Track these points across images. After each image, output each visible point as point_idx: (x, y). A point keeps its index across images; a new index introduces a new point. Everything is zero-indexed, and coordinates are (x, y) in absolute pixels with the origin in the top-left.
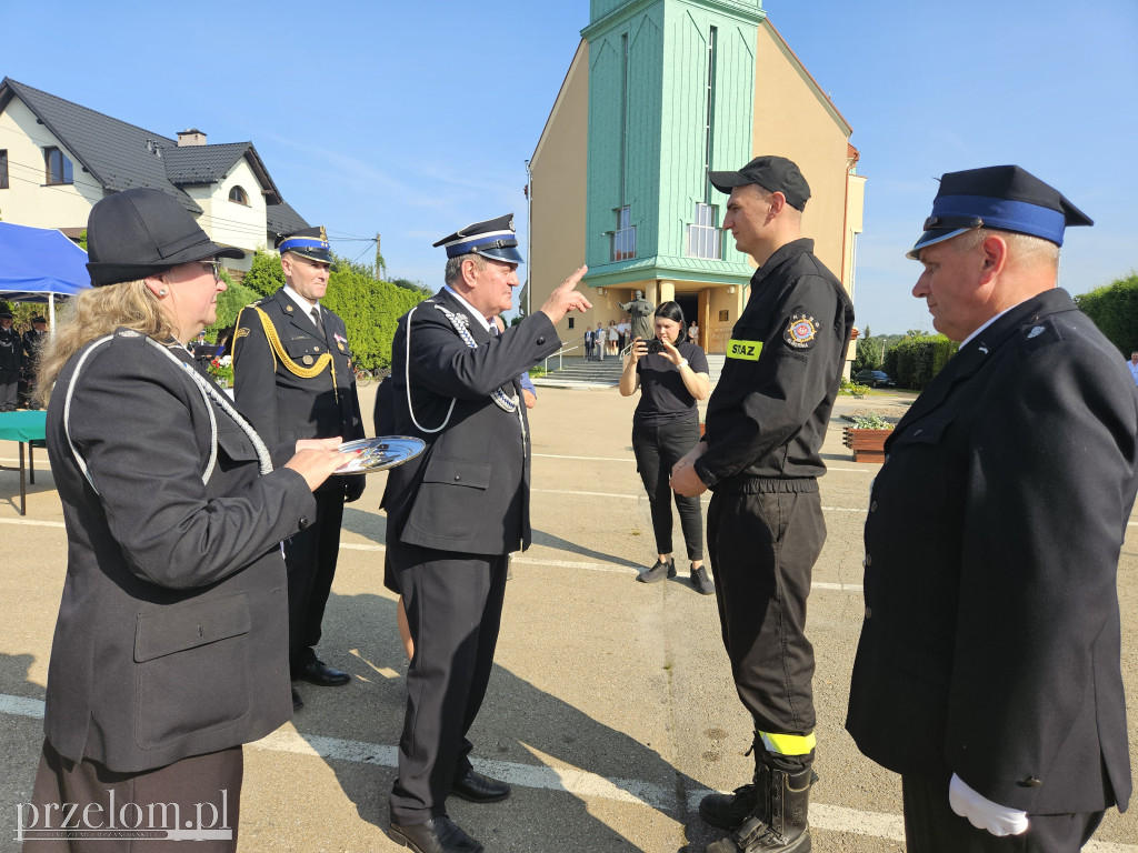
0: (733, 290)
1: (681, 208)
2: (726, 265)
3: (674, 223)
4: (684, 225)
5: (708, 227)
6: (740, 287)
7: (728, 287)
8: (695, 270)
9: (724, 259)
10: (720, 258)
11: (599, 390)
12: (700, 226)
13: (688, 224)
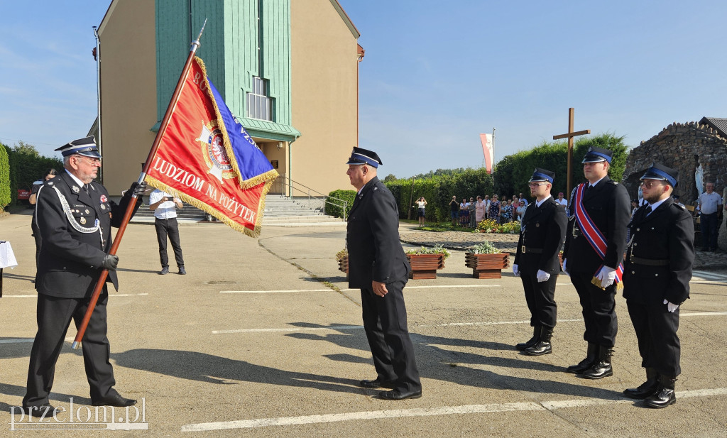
0: (281, 145)
1: (242, 79)
2: (276, 125)
3: (236, 90)
4: (245, 93)
5: (261, 96)
6: (287, 143)
7: (278, 143)
8: (255, 128)
9: (275, 121)
10: (271, 120)
11: (188, 225)
12: (255, 94)
13: (247, 92)
